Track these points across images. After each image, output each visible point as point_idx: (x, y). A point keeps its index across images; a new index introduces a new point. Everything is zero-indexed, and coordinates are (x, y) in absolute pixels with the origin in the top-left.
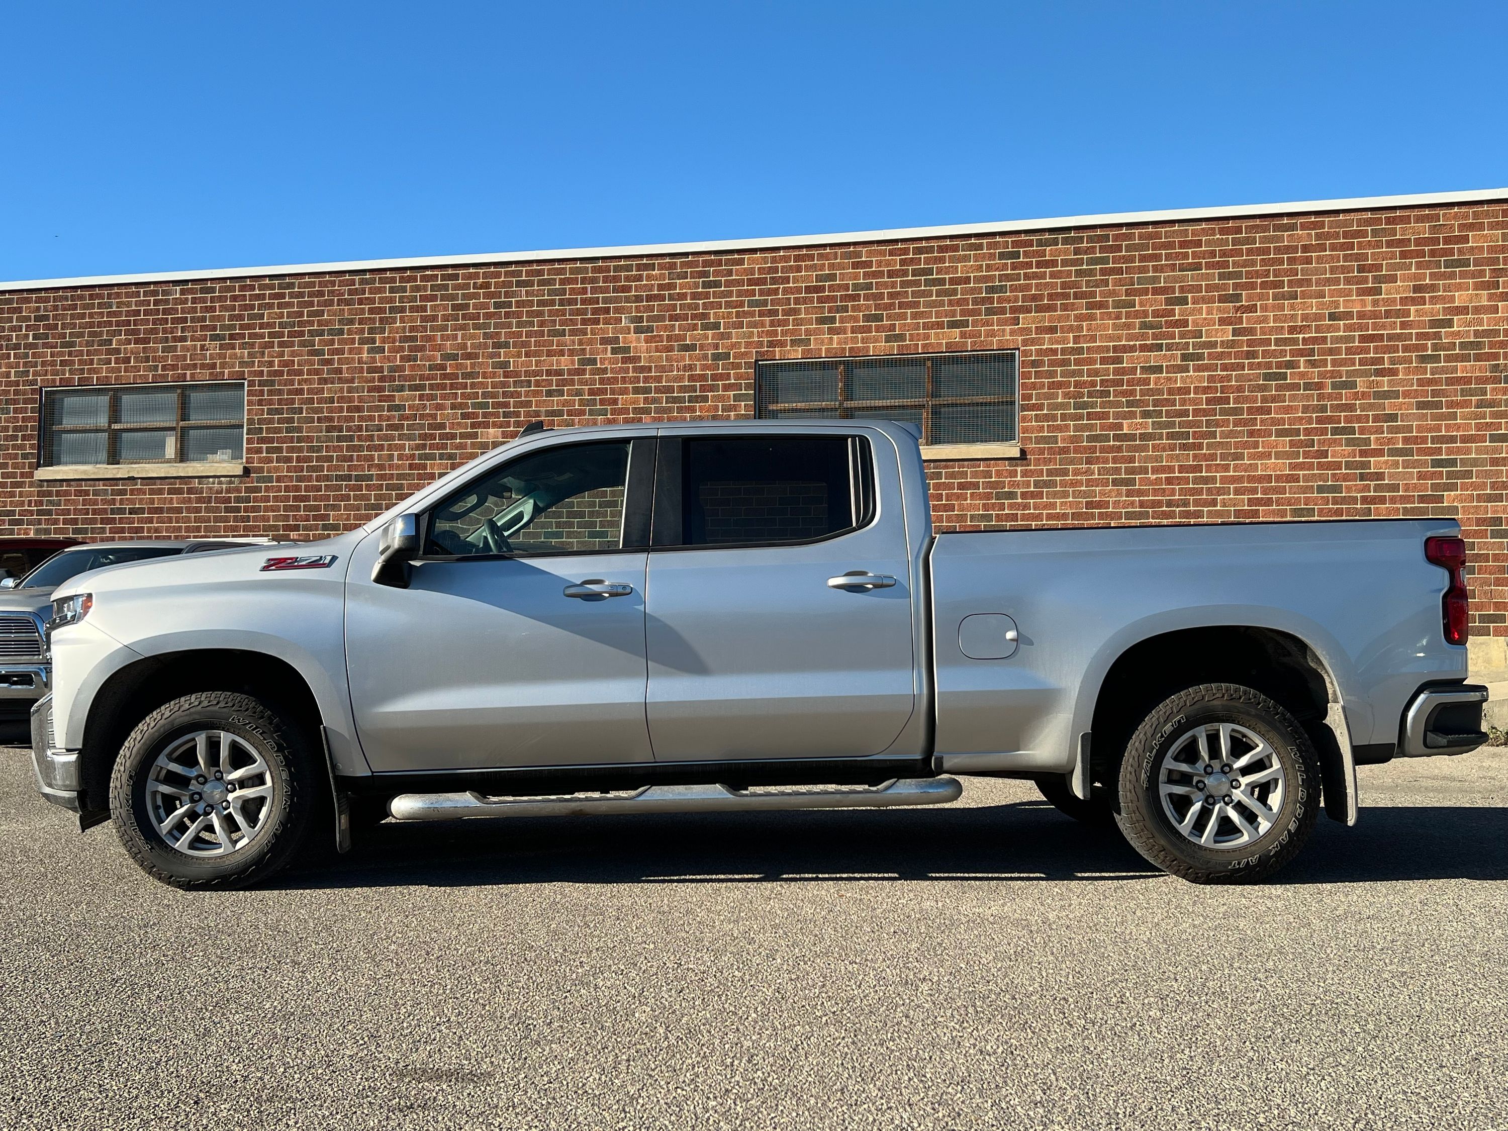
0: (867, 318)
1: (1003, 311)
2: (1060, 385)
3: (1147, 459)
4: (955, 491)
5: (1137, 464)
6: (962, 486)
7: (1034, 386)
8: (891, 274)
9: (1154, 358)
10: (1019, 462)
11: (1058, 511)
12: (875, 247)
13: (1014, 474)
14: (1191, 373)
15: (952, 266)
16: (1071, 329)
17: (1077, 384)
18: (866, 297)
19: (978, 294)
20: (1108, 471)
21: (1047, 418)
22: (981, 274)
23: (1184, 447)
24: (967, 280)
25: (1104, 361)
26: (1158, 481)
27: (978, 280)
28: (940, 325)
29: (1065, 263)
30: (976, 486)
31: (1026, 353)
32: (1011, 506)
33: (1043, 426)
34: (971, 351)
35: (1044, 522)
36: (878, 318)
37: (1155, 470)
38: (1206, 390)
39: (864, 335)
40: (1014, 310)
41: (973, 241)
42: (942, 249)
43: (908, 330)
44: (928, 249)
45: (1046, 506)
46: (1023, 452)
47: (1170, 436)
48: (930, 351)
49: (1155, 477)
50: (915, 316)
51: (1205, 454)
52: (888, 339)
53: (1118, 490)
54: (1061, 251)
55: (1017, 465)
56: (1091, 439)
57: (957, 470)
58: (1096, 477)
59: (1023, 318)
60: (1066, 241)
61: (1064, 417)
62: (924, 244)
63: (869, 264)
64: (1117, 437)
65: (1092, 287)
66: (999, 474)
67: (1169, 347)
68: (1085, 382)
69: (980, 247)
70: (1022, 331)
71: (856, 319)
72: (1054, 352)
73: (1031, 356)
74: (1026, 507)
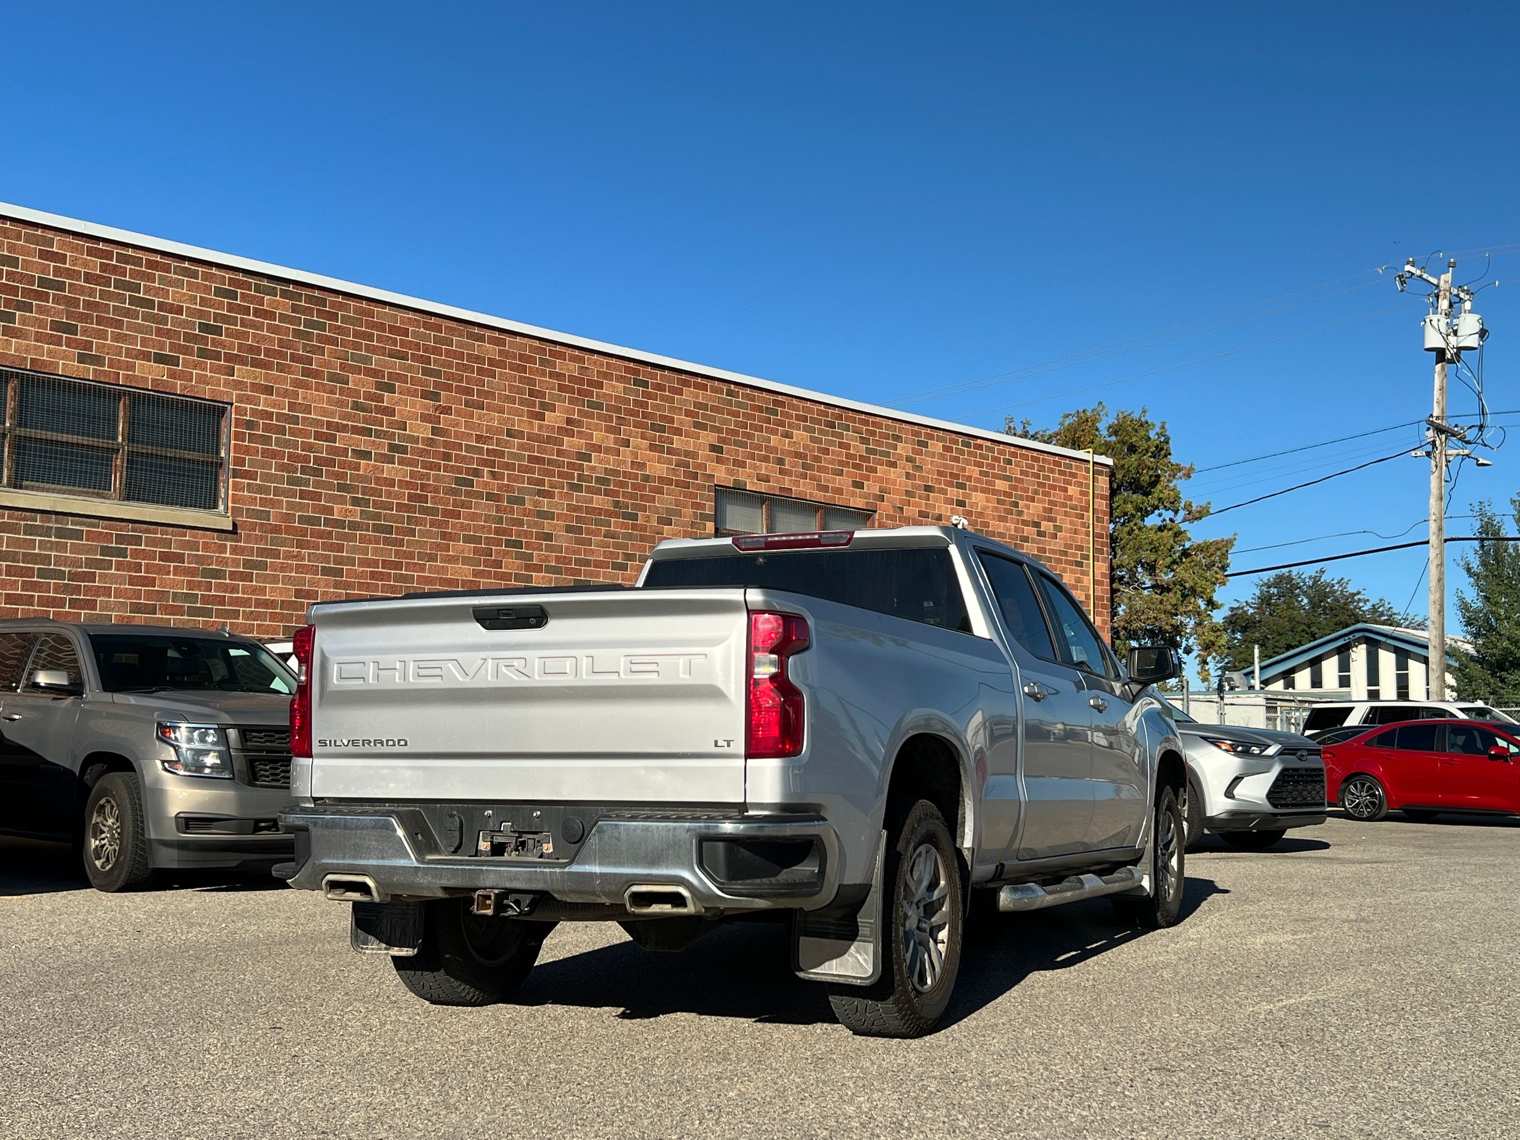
0: (56, 326)
1: (216, 356)
2: (274, 454)
3: (354, 550)
4: (157, 562)
5: (344, 554)
6: (165, 557)
7: (247, 451)
8: (88, 278)
9: (363, 443)
10: (229, 536)
11: (267, 597)
12: (70, 239)
13: (222, 548)
14: (396, 465)
15: (163, 289)
16: (286, 394)
17: (291, 457)
18: (57, 299)
19: (191, 329)
20: (318, 558)
21: (261, 489)
22: (194, 306)
23: (387, 542)
24: (179, 311)
25: (318, 436)
26: (363, 575)
27: (191, 312)
28: (146, 356)
29: (283, 318)
30: (180, 558)
31: (239, 411)
32: (219, 587)
33: (256, 498)
34: (180, 395)
35: (253, 609)
36: (72, 330)
37: (363, 563)
38: (408, 485)
39: (51, 346)
40: (229, 358)
41: (186, 265)
42: (151, 265)
43: (108, 354)
44: (136, 260)
45: (254, 590)
46: (235, 525)
47: (377, 528)
48: (133, 385)
49: (361, 569)
50: (117, 338)
51: (405, 552)
52: (82, 359)
53: (326, 580)
54: (279, 304)
55: (226, 540)
56: (302, 519)
57: (159, 536)
58: (306, 563)
59: (238, 369)
60: (284, 294)
61: (277, 492)
62: (130, 252)
63: (62, 258)
64: (328, 522)
65: (308, 352)
66: (206, 547)
67: (379, 434)
68: (298, 456)
69: (194, 275)
70: (238, 385)
71: (41, 324)
72: (269, 415)
73: (246, 415)
74: (235, 589)
